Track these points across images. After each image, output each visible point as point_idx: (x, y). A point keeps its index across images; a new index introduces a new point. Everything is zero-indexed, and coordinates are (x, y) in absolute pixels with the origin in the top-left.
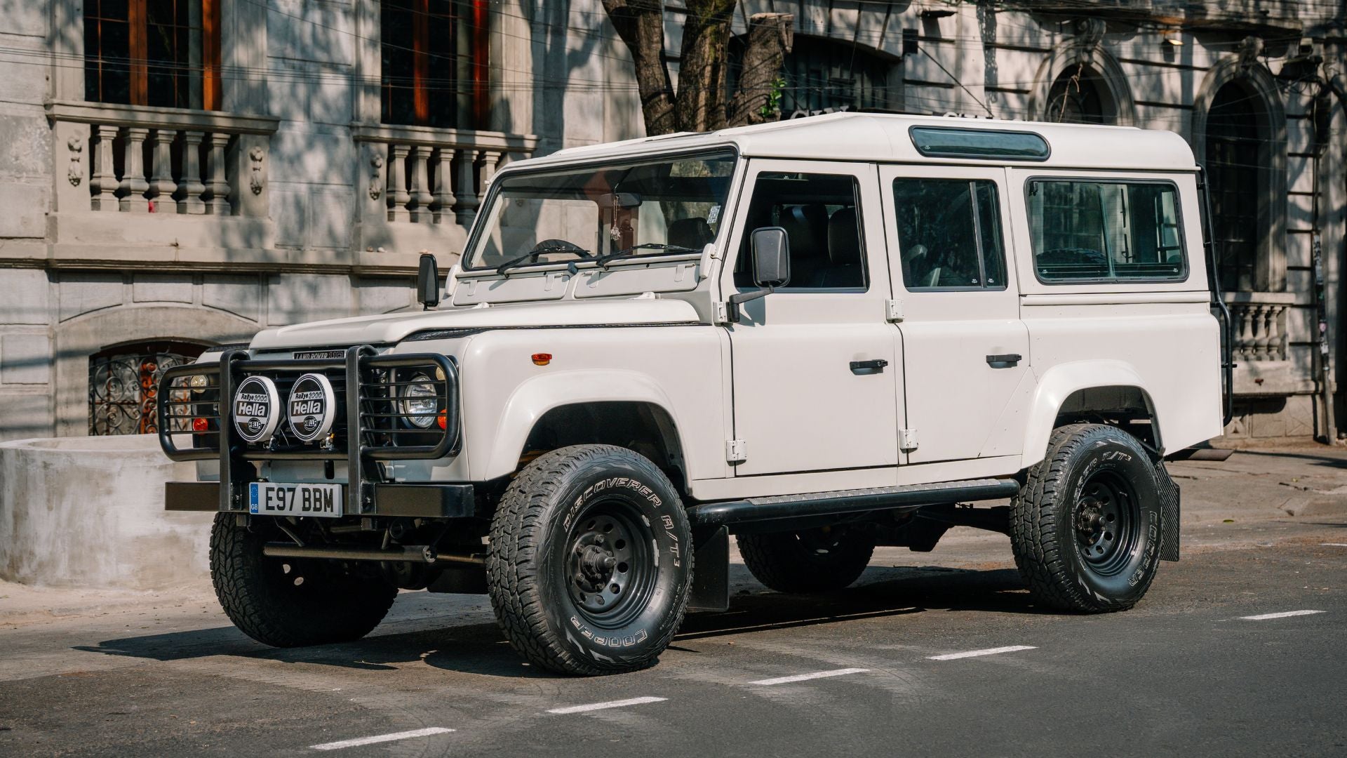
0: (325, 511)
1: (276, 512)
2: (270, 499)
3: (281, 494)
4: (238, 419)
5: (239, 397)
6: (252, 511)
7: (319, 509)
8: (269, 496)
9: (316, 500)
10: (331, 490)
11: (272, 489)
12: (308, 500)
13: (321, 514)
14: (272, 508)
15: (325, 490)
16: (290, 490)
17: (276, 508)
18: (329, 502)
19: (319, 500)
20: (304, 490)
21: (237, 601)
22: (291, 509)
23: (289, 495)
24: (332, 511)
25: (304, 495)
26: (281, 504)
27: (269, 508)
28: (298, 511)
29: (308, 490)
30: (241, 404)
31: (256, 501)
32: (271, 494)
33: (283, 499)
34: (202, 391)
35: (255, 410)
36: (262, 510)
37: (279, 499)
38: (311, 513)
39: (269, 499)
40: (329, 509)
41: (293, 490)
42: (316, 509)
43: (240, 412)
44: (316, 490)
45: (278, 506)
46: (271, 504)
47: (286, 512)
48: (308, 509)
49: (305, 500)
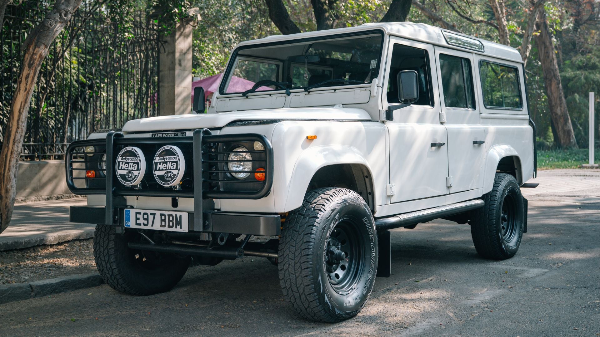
0: (176, 227)
1: (142, 227)
2: (139, 219)
3: (146, 217)
4: (119, 172)
5: (120, 159)
6: (126, 225)
7: (172, 227)
8: (138, 217)
9: (169, 221)
10: (181, 216)
11: (140, 213)
12: (165, 220)
13: (174, 229)
14: (140, 224)
15: (176, 215)
16: (151, 214)
17: (142, 224)
18: (179, 223)
19: (172, 221)
20: (161, 215)
21: (113, 277)
22: (152, 225)
23: (151, 218)
24: (181, 228)
25: (161, 218)
26: (146, 222)
27: (137, 224)
28: (157, 226)
29: (164, 215)
30: (121, 163)
31: (129, 220)
32: (138, 216)
33: (147, 219)
34: (92, 155)
35: (131, 166)
36: (133, 225)
37: (144, 219)
38: (166, 229)
39: (137, 219)
40: (178, 227)
41: (154, 214)
42: (169, 226)
43: (120, 168)
44: (169, 215)
45: (144, 223)
46: (138, 222)
47: (149, 227)
48: (164, 226)
49: (162, 220)
